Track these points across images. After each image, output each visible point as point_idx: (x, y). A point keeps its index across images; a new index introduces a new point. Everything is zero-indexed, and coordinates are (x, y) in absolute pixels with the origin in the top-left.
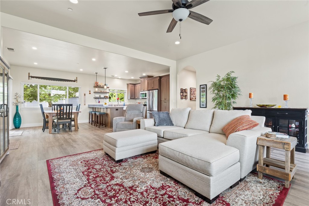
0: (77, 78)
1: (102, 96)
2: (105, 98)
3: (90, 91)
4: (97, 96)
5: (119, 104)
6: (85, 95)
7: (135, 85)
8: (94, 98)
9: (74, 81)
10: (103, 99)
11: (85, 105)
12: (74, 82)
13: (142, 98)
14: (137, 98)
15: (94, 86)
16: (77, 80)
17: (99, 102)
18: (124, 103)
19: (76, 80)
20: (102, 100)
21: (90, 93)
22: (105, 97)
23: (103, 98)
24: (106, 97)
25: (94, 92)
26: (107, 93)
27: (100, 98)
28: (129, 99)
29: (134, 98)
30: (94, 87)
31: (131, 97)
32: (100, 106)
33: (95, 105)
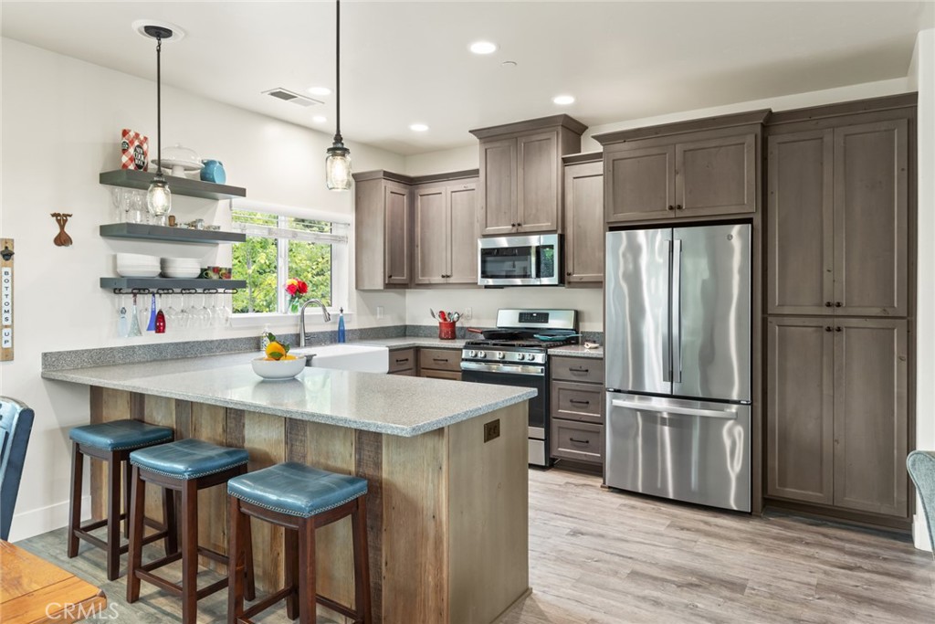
1: (186, 265)
2: (210, 280)
3: (62, 219)
4: (140, 262)
5: (309, 329)
6: (6, 255)
7: (411, 183)
8: (105, 283)
11: (8, 355)
14: (437, 279)
15: (99, 169)
17: (159, 322)
18: (341, 322)
21: (62, 240)
22: (204, 273)
23: (187, 286)
24: (216, 270)
25: (106, 231)
26: (214, 236)
27: (164, 283)
28: (379, 284)
30: (105, 178)
31: (391, 277)
32: (161, 353)
33: (115, 353)
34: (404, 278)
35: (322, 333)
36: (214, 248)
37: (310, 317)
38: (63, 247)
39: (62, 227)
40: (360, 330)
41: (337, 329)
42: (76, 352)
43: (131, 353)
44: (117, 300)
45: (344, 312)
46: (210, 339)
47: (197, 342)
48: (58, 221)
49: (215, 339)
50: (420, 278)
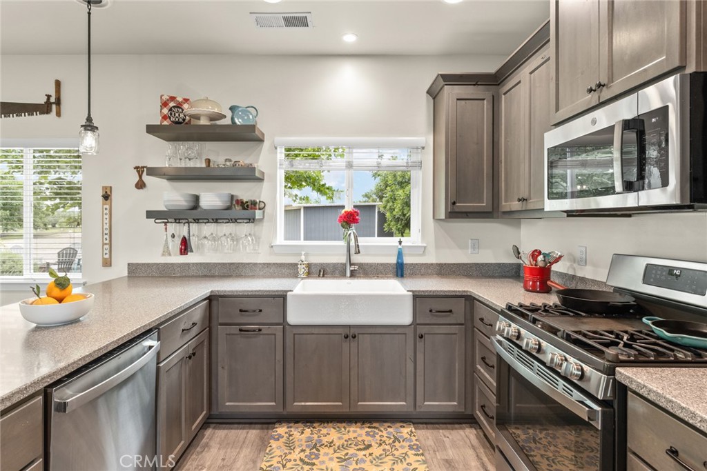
0: (58, 84)
2: (236, 211)
3: (140, 170)
4: (178, 196)
6: (106, 197)
7: (497, 83)
9: (45, 109)
10: (216, 221)
11: (107, 263)
12: (45, 116)
13: (571, 214)
14: (515, 205)
16: (58, 102)
17: (183, 245)
18: (400, 255)
19: (53, 100)
20: (208, 229)
21: (141, 185)
22: (230, 205)
28: (443, 217)
29: (492, 212)
31: (454, 203)
32: (210, 271)
33: (175, 268)
34: (484, 204)
35: (382, 264)
36: (261, 183)
37: (366, 247)
38: (141, 190)
39: (140, 176)
40: (438, 265)
41: (395, 262)
42: (148, 264)
43: (187, 268)
44: (178, 228)
45: (403, 244)
46: (255, 262)
47: (242, 263)
48: (138, 172)
49: (258, 262)
50: (503, 204)
